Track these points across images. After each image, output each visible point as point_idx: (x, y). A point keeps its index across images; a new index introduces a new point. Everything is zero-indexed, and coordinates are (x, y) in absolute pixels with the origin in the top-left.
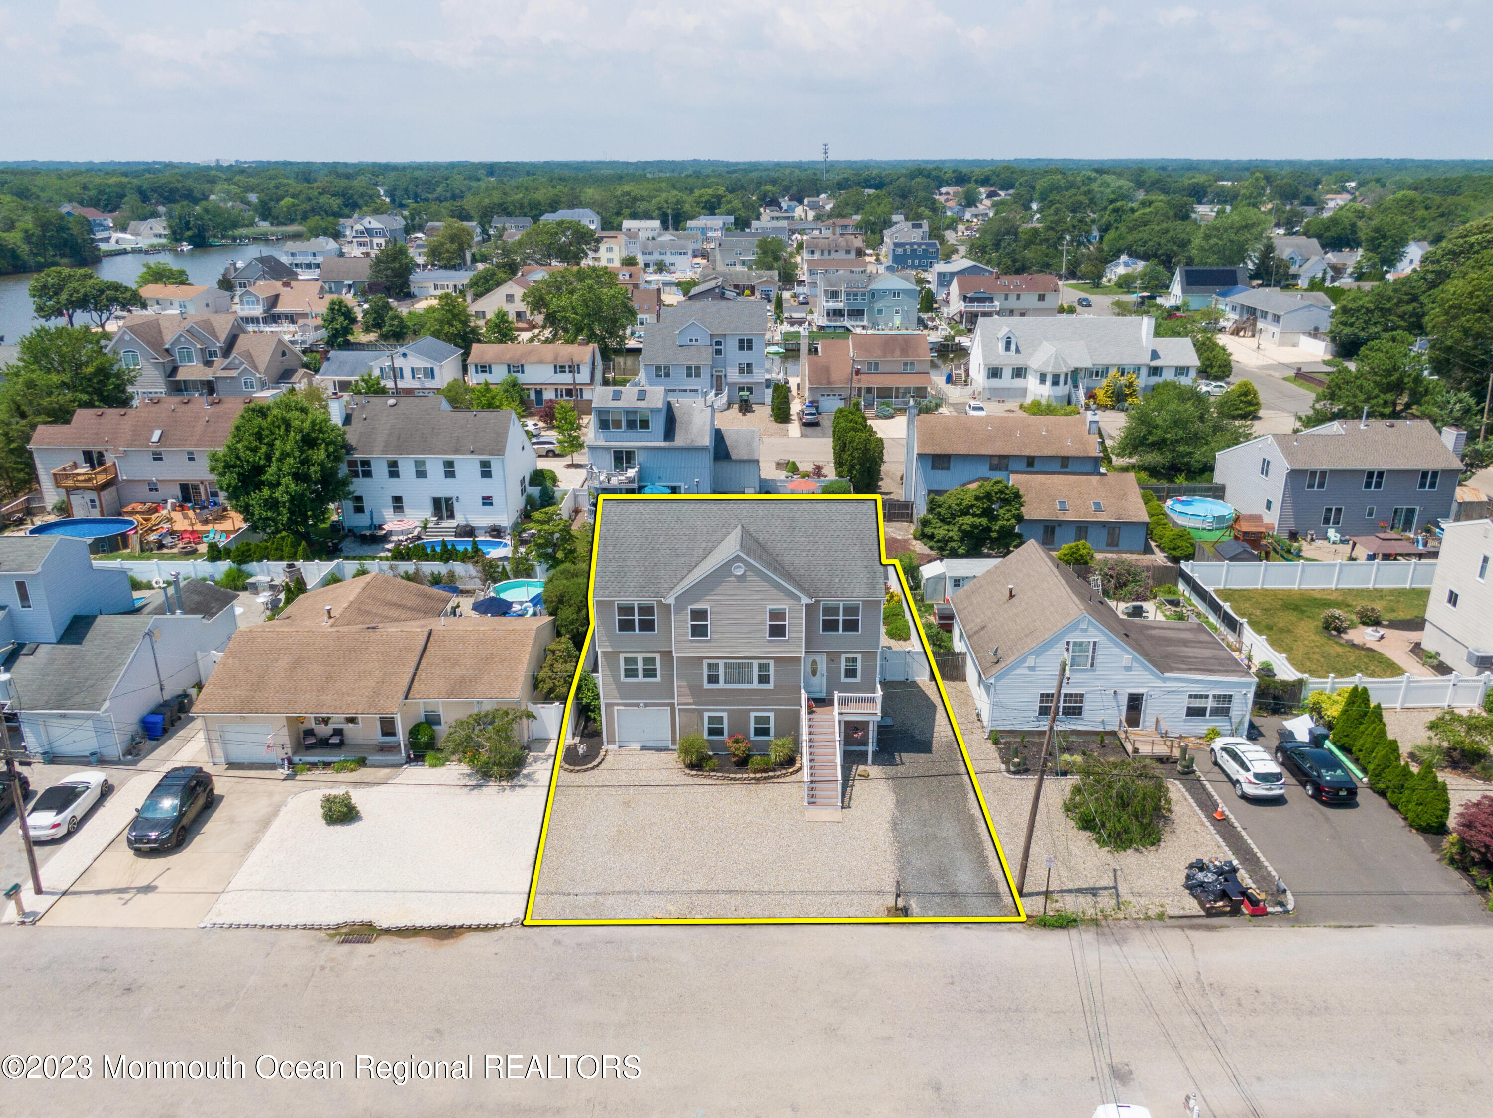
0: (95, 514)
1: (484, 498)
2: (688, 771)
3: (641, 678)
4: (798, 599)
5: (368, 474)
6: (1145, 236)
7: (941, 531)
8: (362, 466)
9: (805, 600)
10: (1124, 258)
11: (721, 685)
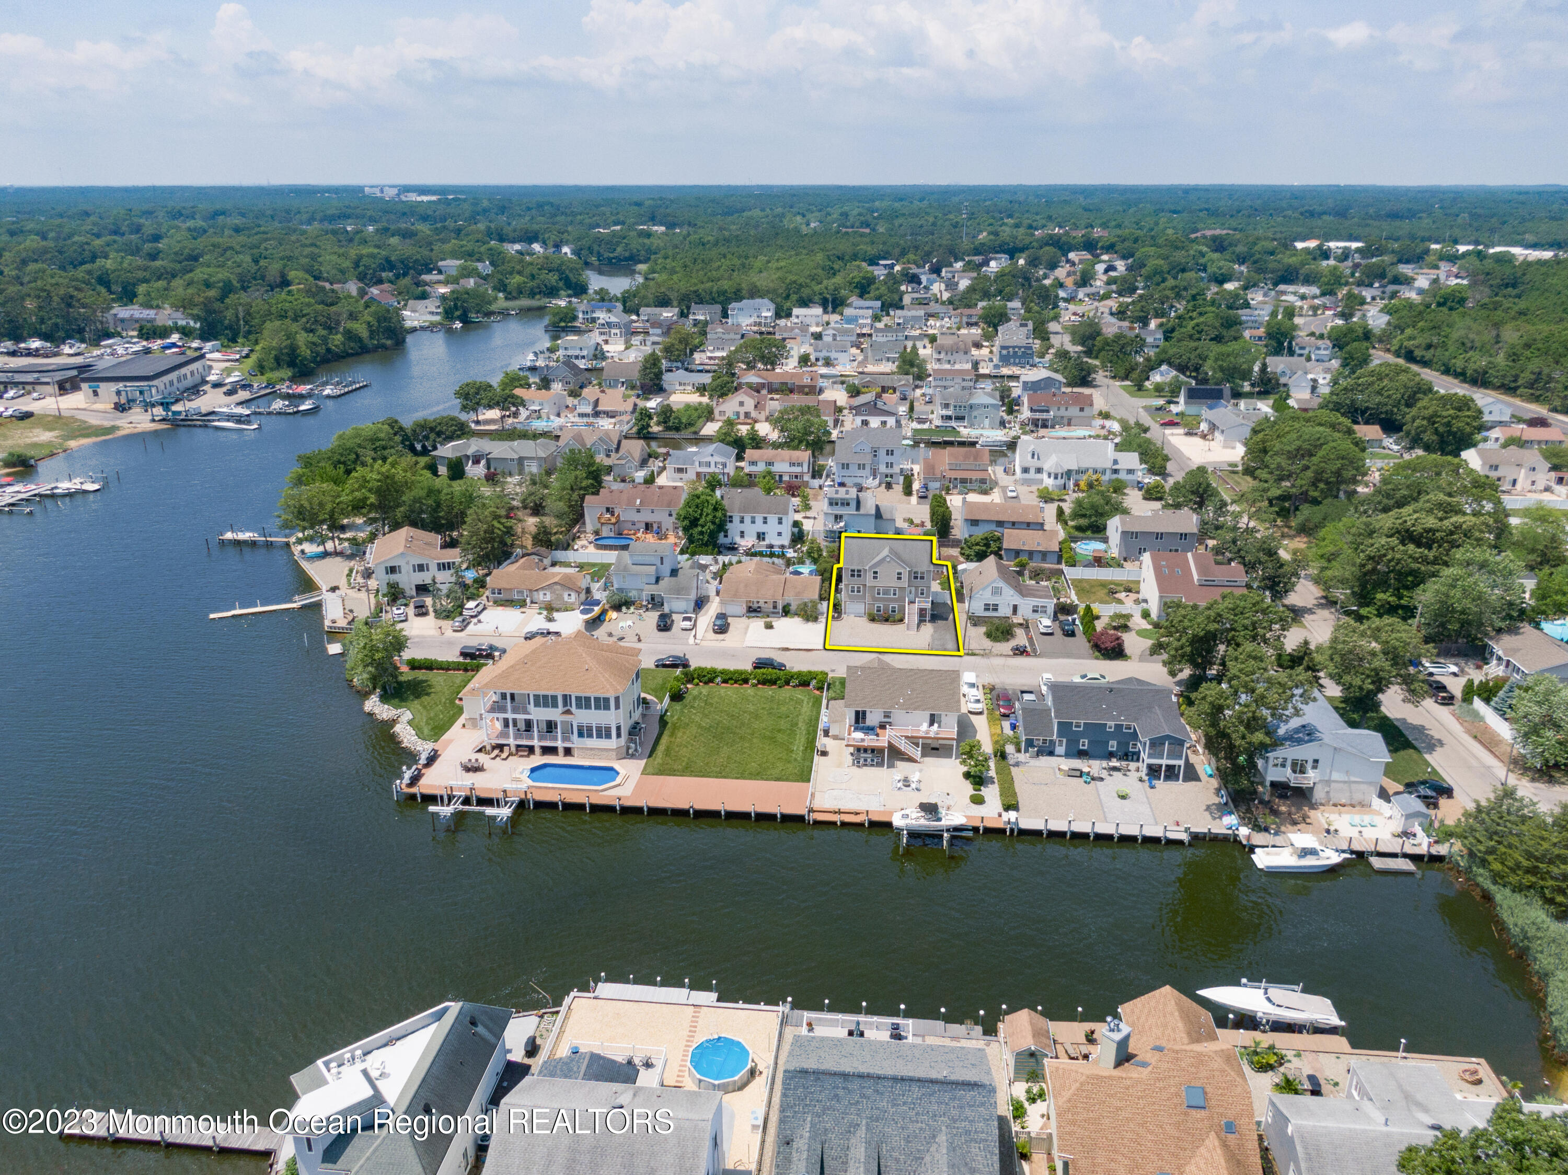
0: (612, 535)
1: (777, 533)
2: (869, 622)
3: (856, 593)
6: (1182, 351)
7: (967, 552)
8: (732, 519)
10: (1164, 367)
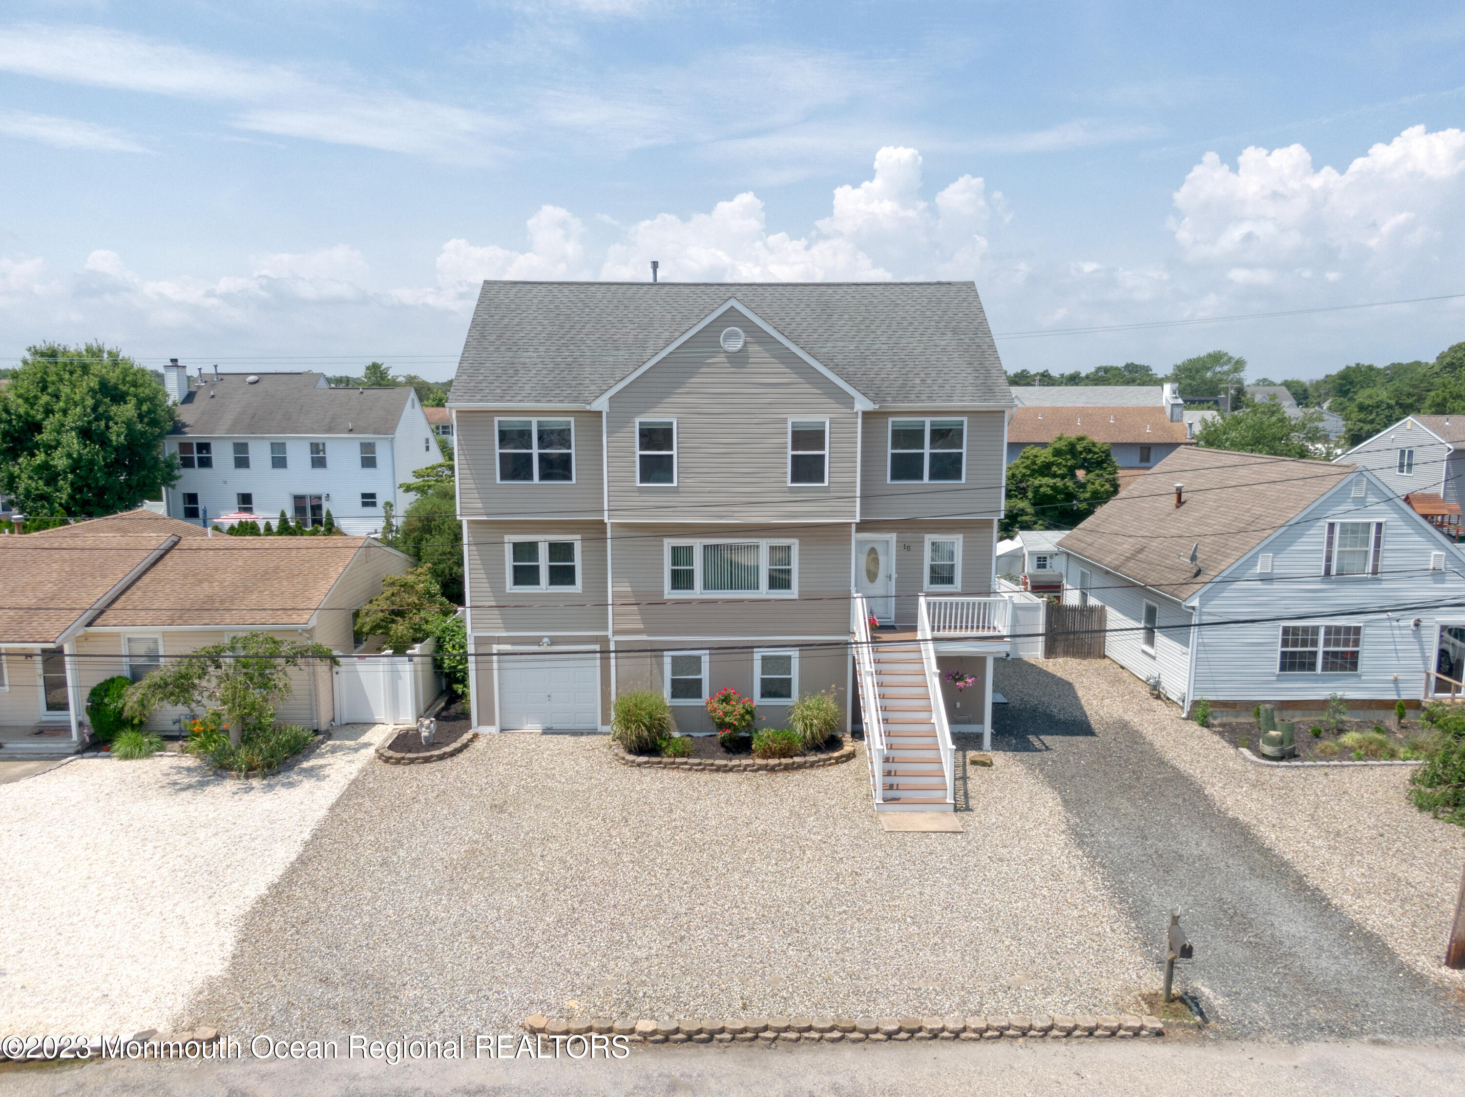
1: (364, 496)
2: (631, 757)
3: (544, 585)
5: (206, 463)
8: (199, 451)
9: (862, 404)
11: (698, 592)
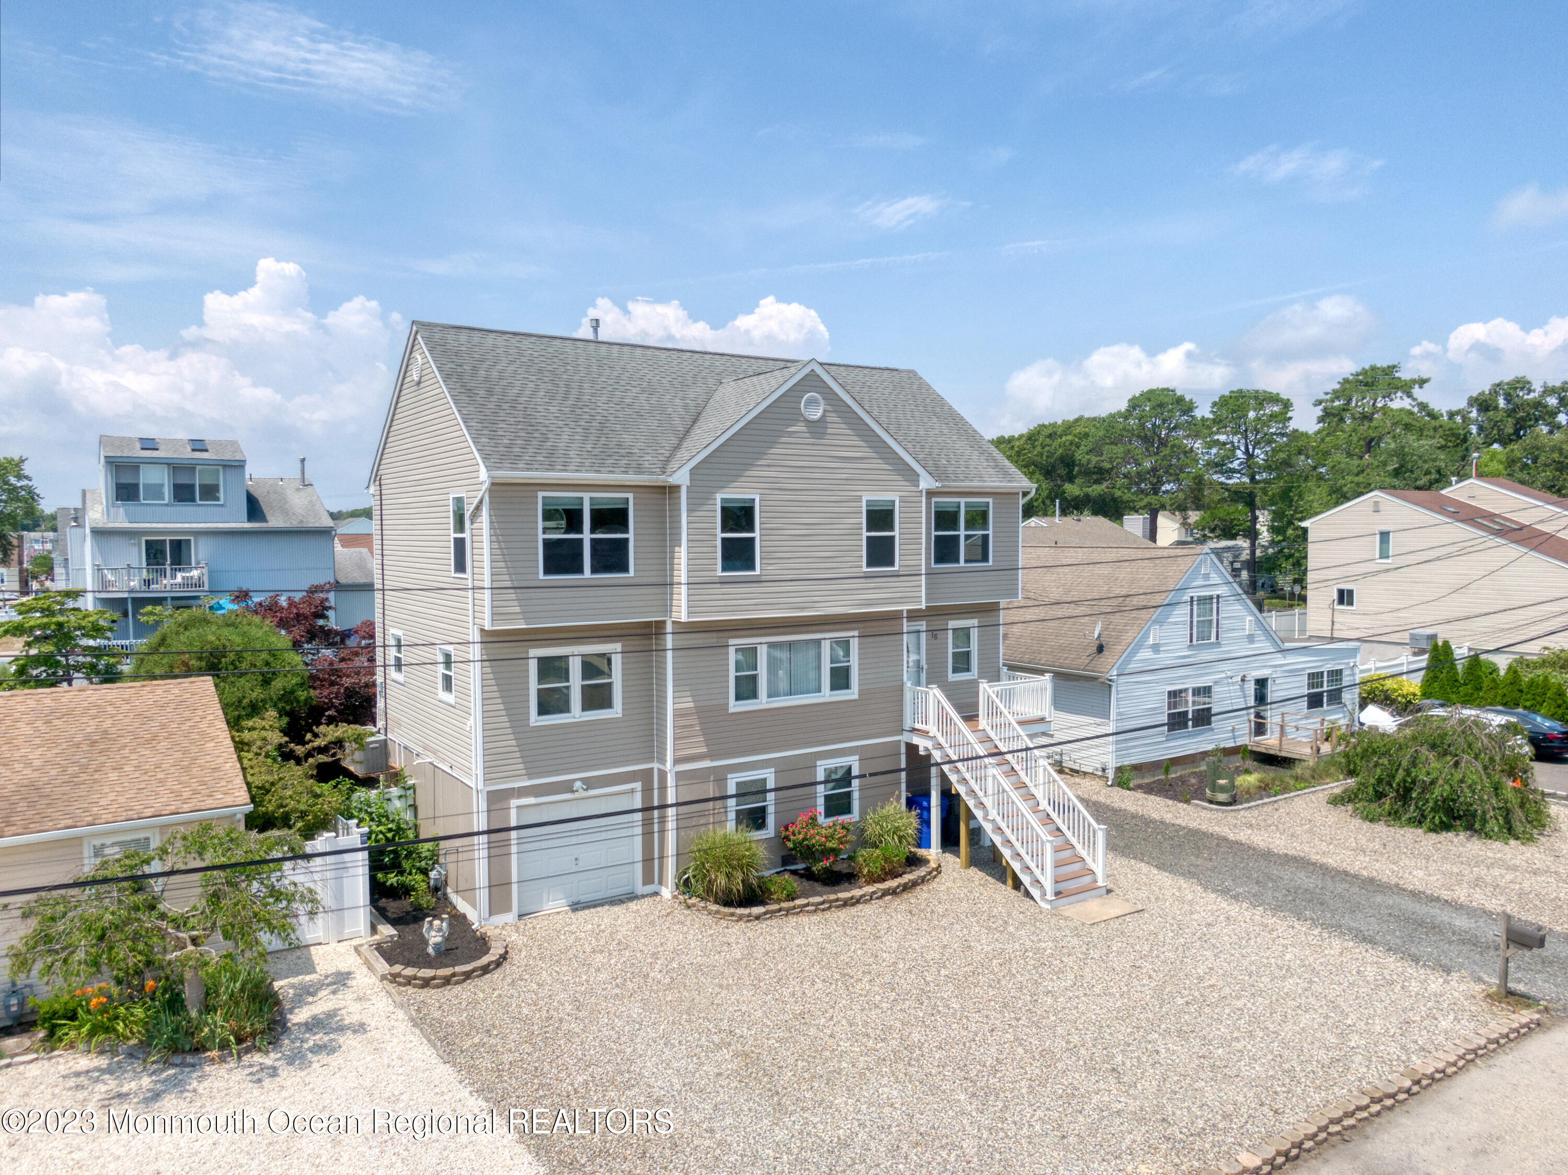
3: (576, 713)
4: (913, 478)
9: (926, 483)
11: (763, 701)
